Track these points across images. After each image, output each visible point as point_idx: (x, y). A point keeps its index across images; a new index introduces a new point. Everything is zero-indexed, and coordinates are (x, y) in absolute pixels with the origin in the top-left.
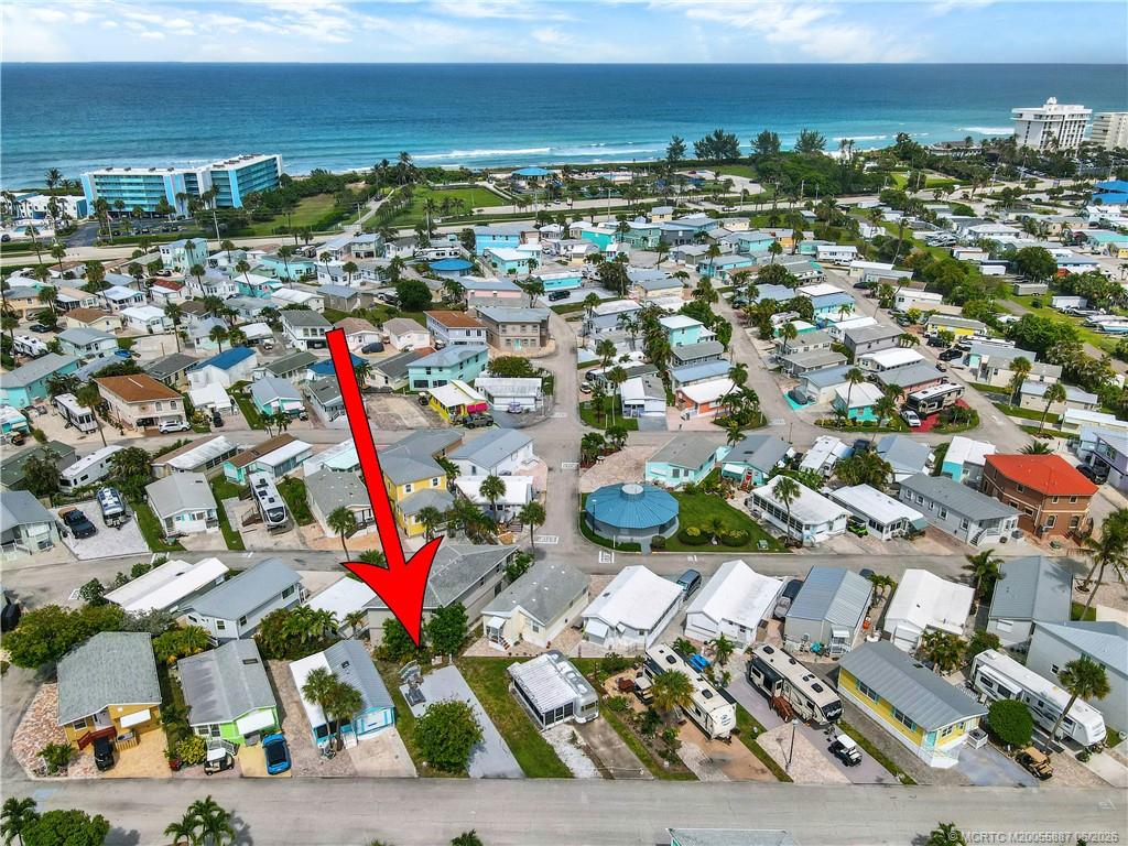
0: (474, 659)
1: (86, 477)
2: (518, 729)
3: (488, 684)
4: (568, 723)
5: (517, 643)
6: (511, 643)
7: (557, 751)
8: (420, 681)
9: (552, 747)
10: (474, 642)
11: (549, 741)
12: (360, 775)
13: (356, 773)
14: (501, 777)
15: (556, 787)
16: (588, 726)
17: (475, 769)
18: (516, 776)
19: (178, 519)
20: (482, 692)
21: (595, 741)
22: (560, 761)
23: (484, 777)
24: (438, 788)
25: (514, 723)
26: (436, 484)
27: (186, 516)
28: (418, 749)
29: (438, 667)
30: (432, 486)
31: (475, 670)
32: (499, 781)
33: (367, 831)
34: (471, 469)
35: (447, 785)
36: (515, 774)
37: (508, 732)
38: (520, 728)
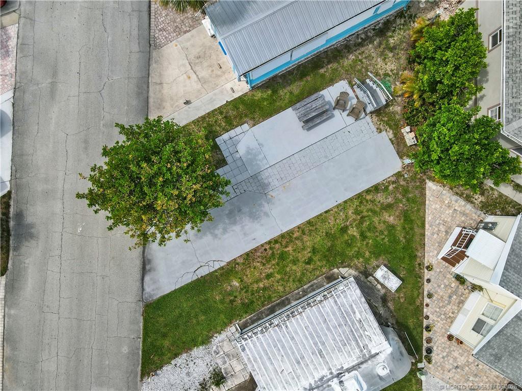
0: (420, 202)
2: (245, 288)
3: (353, 231)
7: (198, 352)
8: (355, 113)
9: (206, 341)
10: (468, 199)
11: (217, 339)
12: (154, 54)
13: (158, 47)
15: (125, 350)
18: (148, 289)
20: (332, 224)
22: (176, 355)
25: (257, 282)
28: (202, 133)
29: (398, 141)
31: (388, 207)
32: (138, 263)
33: (53, 84)
36: (153, 287)
37: (237, 272)
38: (247, 291)
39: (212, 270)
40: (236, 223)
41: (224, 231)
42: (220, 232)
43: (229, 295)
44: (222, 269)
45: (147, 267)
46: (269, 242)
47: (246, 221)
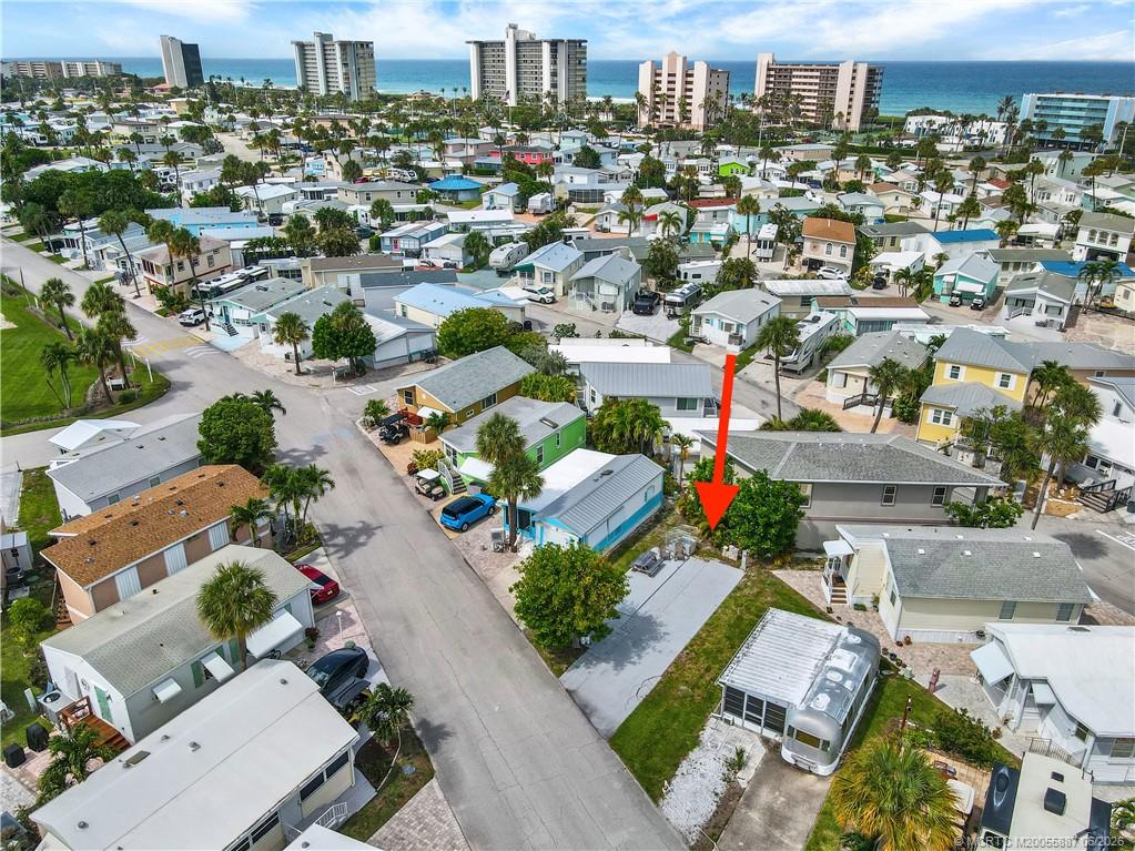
1: (699, 276)
2: (695, 686)
3: (747, 616)
4: (766, 741)
5: (860, 607)
6: (850, 600)
7: (694, 754)
9: (696, 744)
10: (810, 569)
11: (705, 736)
14: (586, 711)
15: (617, 785)
16: (786, 771)
17: (575, 677)
18: (602, 727)
19: (708, 321)
20: (728, 619)
21: (765, 796)
22: (676, 766)
23: (570, 693)
24: (516, 656)
25: (702, 677)
26: (1005, 384)
27: (716, 322)
29: (726, 561)
30: (996, 384)
31: (758, 595)
32: (575, 711)
34: (1113, 406)
35: (526, 662)
36: (604, 724)
37: (677, 678)
38: (698, 688)
39: (652, 687)
40: (644, 648)
41: (640, 657)
42: (635, 659)
43: (685, 697)
44: (661, 682)
45: (587, 711)
46: (686, 648)
47: (652, 643)
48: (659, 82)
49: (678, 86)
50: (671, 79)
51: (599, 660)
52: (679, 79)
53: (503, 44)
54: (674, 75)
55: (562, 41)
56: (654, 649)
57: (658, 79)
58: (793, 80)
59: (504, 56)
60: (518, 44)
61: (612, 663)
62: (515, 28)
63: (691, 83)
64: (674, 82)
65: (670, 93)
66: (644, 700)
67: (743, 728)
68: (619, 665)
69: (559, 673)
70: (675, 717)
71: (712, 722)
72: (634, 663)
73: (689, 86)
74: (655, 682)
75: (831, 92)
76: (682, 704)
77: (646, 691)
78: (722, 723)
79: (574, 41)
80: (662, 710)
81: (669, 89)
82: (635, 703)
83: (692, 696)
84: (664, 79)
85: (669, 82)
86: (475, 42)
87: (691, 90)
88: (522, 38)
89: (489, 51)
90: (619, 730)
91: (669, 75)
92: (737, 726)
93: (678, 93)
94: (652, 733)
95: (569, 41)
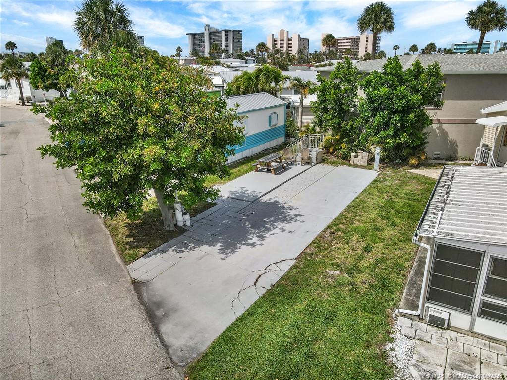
2: (353, 270)
17: (154, 263)
23: (137, 285)
29: (355, 166)
36: (186, 335)
37: (321, 261)
38: (360, 272)
39: (282, 274)
40: (269, 230)
41: (262, 238)
42: (255, 240)
43: (340, 286)
44: (295, 266)
45: (159, 313)
46: (329, 227)
47: (280, 225)
48: (276, 44)
49: (285, 45)
50: (282, 42)
51: (199, 243)
52: (285, 42)
53: (203, 34)
54: (283, 40)
55: (231, 30)
56: (283, 230)
57: (275, 42)
58: (339, 44)
59: (204, 39)
60: (210, 34)
61: (219, 246)
62: (208, 26)
63: (291, 44)
64: (283, 44)
65: (281, 49)
66: (268, 291)
67: (471, 333)
68: (229, 247)
69: (129, 260)
70: (330, 318)
71: (403, 325)
72: (253, 245)
73: (290, 45)
74: (285, 267)
75: (357, 48)
76: (338, 296)
77: (270, 279)
78: (424, 326)
79: (236, 31)
80: (301, 306)
81: (281, 47)
82: (252, 297)
83: (353, 284)
84: (278, 42)
85: (281, 44)
86: (191, 34)
87: (291, 47)
88: (212, 31)
89: (197, 38)
90: (213, 347)
91: (281, 40)
92: (458, 331)
93: (285, 49)
94: (287, 349)
95: (234, 31)
